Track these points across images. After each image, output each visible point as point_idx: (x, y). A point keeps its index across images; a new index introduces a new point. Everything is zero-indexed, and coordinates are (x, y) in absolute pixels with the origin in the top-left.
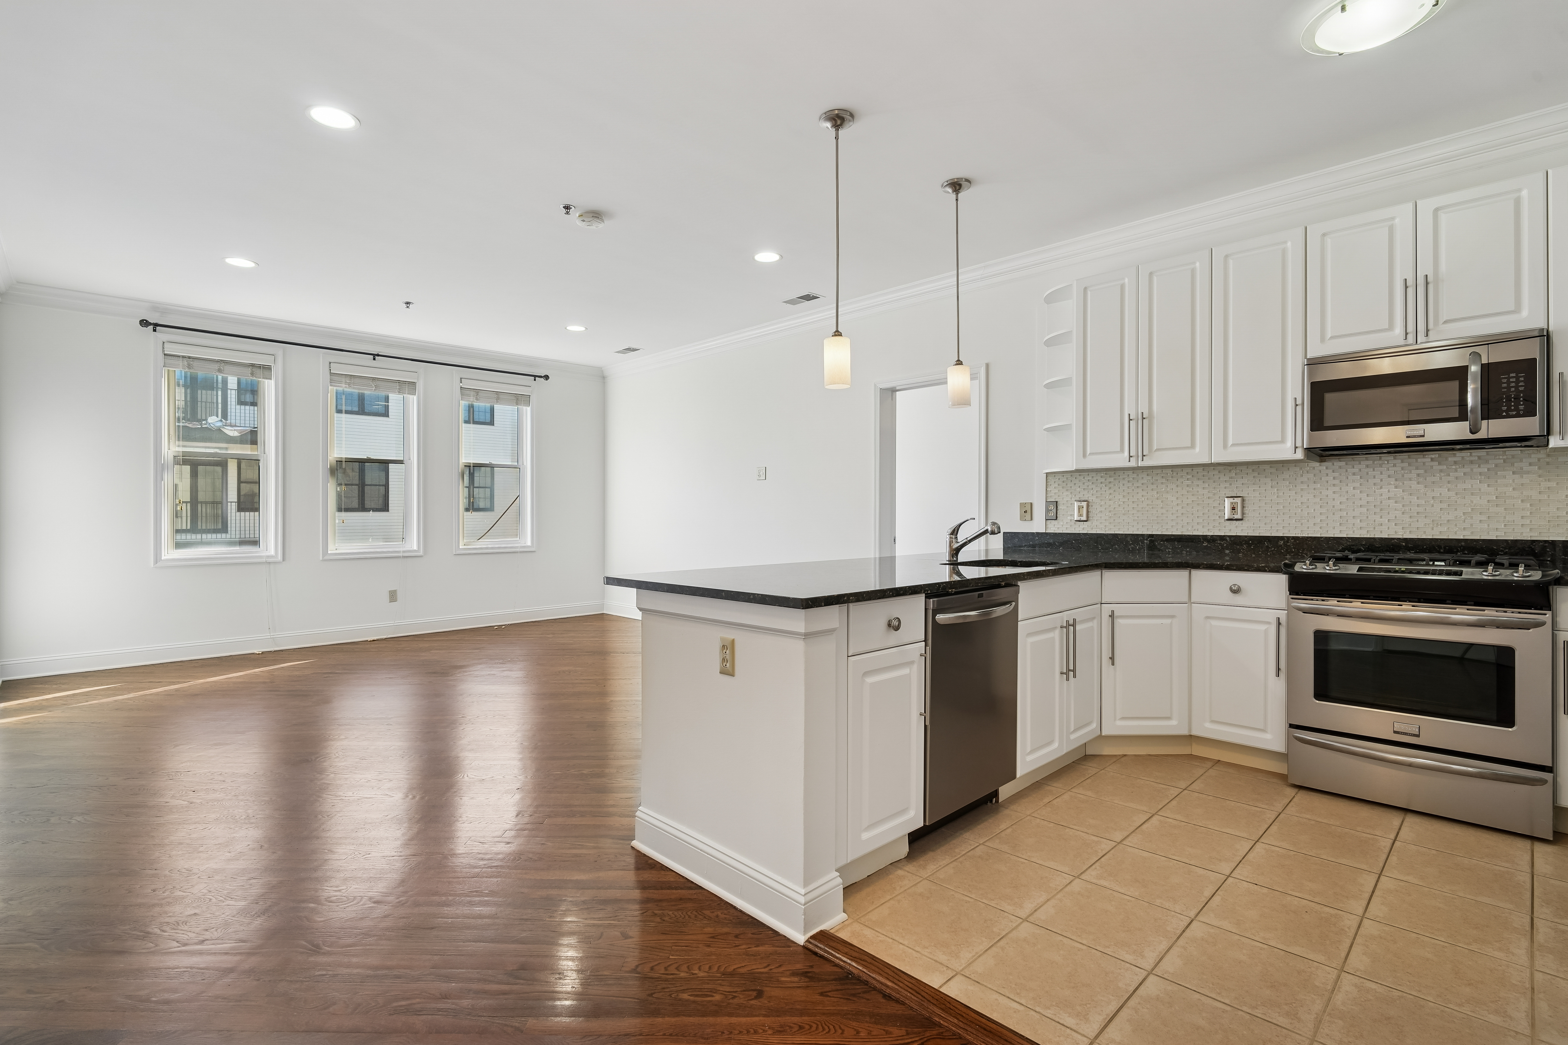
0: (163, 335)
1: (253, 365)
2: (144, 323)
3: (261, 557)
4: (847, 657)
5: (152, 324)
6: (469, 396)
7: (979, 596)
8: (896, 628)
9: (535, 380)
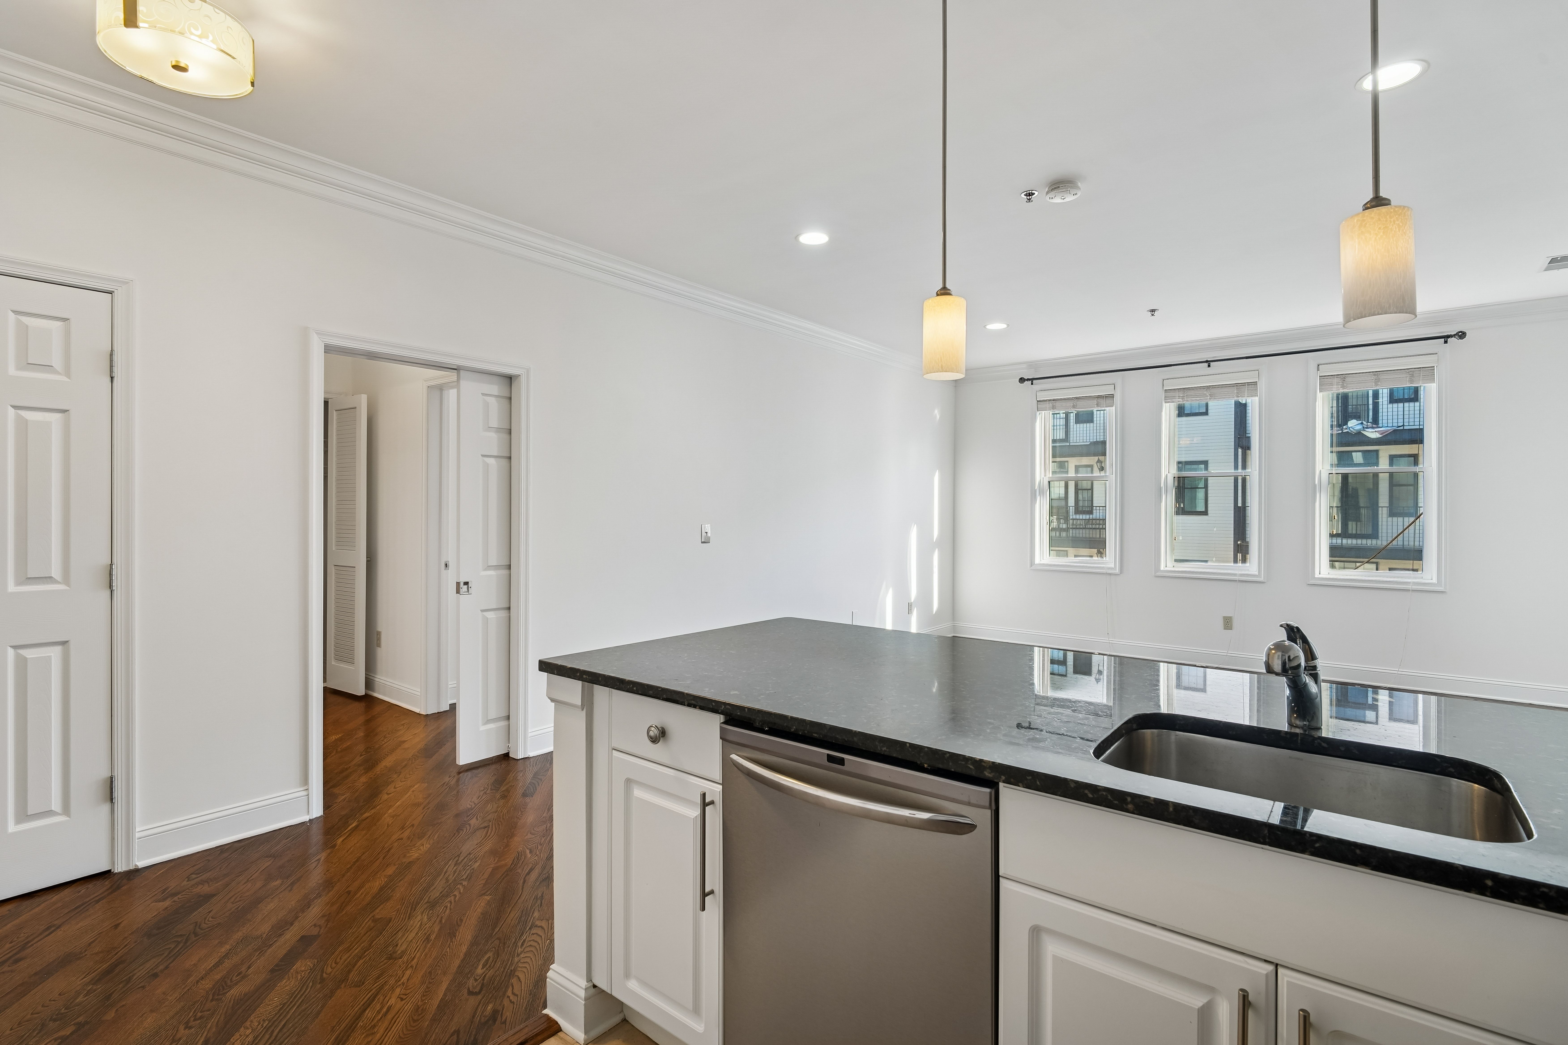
0: (1039, 385)
2: (1022, 380)
3: (1103, 568)
4: (610, 749)
5: (1028, 380)
6: (1332, 384)
7: (830, 759)
8: (654, 740)
9: (1446, 342)
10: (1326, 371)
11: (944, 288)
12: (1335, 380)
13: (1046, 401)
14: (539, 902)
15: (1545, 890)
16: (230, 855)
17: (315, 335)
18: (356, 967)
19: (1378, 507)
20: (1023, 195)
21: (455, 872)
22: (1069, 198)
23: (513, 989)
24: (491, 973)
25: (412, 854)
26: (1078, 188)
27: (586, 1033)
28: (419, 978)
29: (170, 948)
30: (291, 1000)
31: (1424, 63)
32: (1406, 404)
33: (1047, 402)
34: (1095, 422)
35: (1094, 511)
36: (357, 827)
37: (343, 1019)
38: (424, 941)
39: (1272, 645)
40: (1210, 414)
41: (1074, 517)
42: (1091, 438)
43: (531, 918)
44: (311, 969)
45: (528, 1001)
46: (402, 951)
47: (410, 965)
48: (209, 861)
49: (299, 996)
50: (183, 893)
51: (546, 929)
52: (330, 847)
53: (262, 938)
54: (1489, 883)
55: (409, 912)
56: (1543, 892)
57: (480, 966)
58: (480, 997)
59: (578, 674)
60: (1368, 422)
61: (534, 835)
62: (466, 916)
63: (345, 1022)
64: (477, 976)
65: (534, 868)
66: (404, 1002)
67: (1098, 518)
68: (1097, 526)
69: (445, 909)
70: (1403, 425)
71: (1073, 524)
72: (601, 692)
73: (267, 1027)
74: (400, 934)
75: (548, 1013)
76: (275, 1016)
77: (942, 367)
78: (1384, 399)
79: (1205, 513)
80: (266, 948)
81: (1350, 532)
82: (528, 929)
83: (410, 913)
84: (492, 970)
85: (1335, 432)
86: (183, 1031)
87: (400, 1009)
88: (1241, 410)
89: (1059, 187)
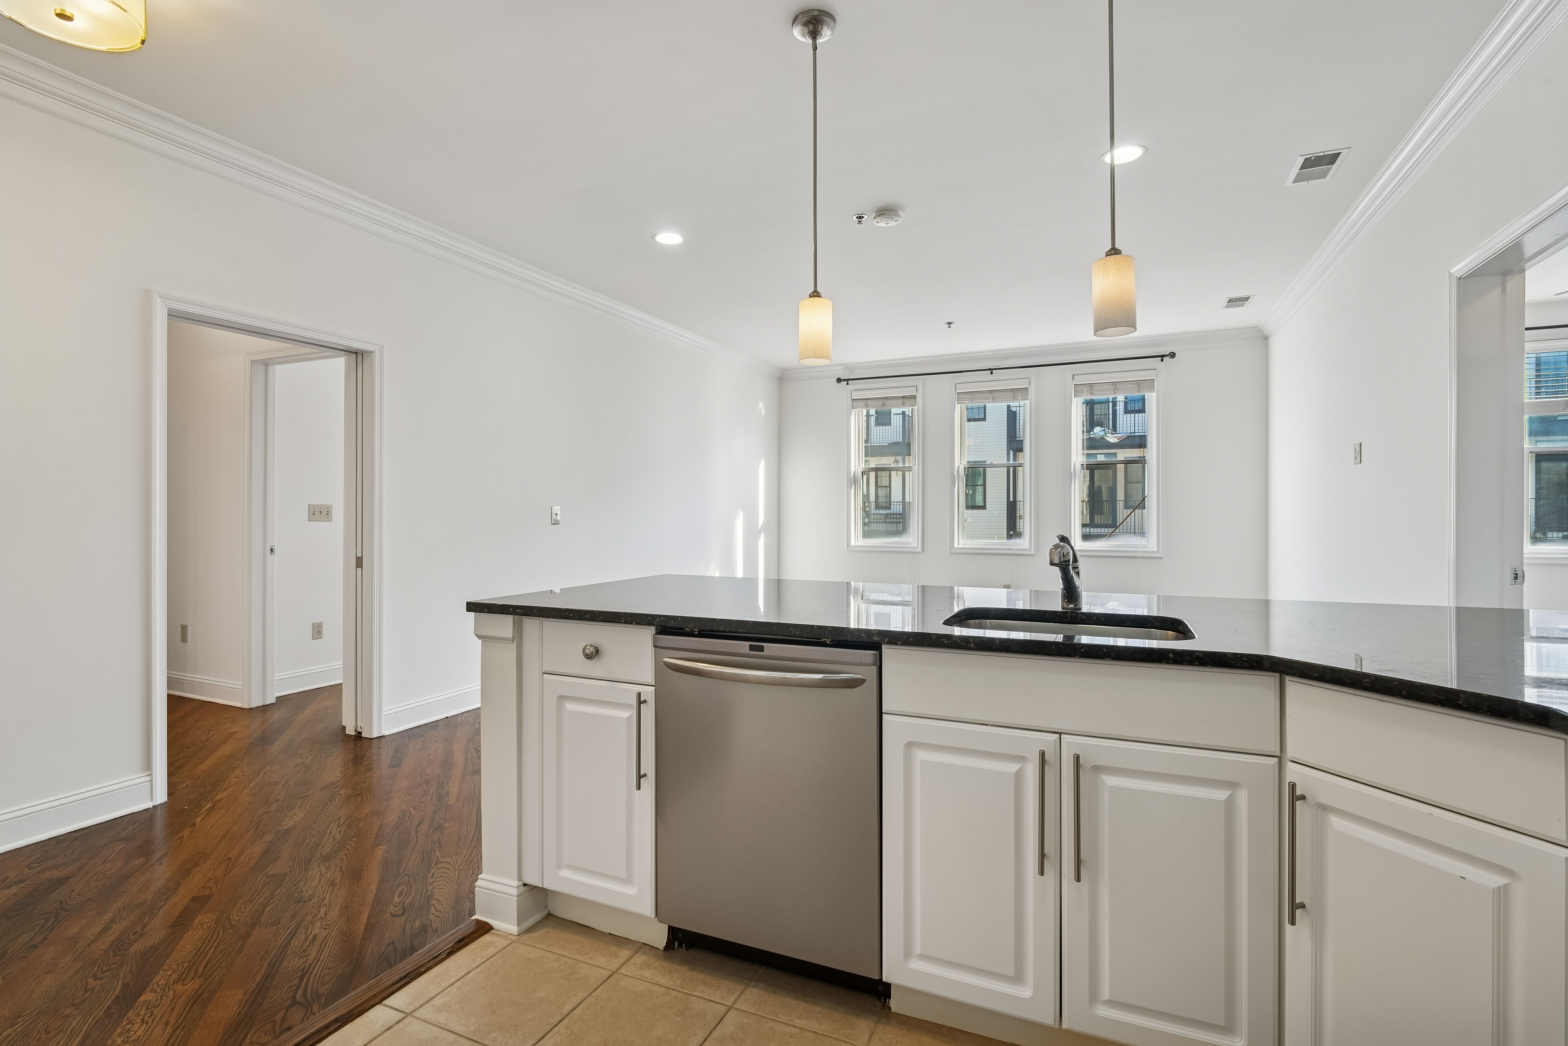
0: (853, 385)
1: (904, 397)
2: (839, 380)
3: (908, 547)
4: (541, 673)
5: (844, 380)
6: (1082, 392)
7: (752, 648)
8: (589, 657)
9: (1162, 360)
10: (1080, 380)
11: (815, 291)
12: (1086, 388)
13: (859, 399)
14: (437, 845)
15: (1198, 654)
16: (70, 843)
17: (158, 299)
18: (265, 913)
19: (1116, 501)
20: (854, 217)
21: (340, 832)
22: (892, 224)
23: (435, 908)
24: (409, 900)
25: (285, 823)
26: (899, 216)
27: (518, 926)
28: (337, 912)
29: (39, 924)
30: (205, 945)
31: (1144, 148)
32: (1137, 415)
33: (861, 401)
34: (892, 425)
35: (892, 507)
36: (212, 808)
37: (270, 950)
38: (329, 886)
39: (1053, 546)
40: (987, 420)
41: (875, 512)
42: (889, 439)
43: (434, 857)
44: (216, 920)
45: (454, 914)
46: (310, 896)
47: (322, 905)
48: (47, 851)
49: (213, 940)
50: (30, 880)
51: (452, 863)
52: (191, 826)
53: (147, 904)
54: (1171, 655)
55: (303, 866)
56: (1197, 655)
57: (396, 896)
58: (405, 917)
59: (511, 610)
60: (1109, 429)
61: (413, 796)
62: (366, 862)
63: (273, 952)
64: (396, 903)
65: (423, 821)
66: (328, 931)
67: (895, 512)
68: (895, 520)
69: (341, 860)
70: (1134, 432)
71: (874, 519)
72: (531, 624)
73: (189, 966)
74: (302, 884)
75: (477, 918)
76: (193, 958)
77: (815, 355)
78: (1120, 407)
79: (984, 507)
80: (156, 911)
81: (1096, 523)
82: (433, 865)
83: (305, 867)
84: (408, 898)
85: (1085, 437)
86: (94, 983)
87: (327, 936)
88: (1012, 417)
89: (884, 214)
